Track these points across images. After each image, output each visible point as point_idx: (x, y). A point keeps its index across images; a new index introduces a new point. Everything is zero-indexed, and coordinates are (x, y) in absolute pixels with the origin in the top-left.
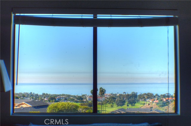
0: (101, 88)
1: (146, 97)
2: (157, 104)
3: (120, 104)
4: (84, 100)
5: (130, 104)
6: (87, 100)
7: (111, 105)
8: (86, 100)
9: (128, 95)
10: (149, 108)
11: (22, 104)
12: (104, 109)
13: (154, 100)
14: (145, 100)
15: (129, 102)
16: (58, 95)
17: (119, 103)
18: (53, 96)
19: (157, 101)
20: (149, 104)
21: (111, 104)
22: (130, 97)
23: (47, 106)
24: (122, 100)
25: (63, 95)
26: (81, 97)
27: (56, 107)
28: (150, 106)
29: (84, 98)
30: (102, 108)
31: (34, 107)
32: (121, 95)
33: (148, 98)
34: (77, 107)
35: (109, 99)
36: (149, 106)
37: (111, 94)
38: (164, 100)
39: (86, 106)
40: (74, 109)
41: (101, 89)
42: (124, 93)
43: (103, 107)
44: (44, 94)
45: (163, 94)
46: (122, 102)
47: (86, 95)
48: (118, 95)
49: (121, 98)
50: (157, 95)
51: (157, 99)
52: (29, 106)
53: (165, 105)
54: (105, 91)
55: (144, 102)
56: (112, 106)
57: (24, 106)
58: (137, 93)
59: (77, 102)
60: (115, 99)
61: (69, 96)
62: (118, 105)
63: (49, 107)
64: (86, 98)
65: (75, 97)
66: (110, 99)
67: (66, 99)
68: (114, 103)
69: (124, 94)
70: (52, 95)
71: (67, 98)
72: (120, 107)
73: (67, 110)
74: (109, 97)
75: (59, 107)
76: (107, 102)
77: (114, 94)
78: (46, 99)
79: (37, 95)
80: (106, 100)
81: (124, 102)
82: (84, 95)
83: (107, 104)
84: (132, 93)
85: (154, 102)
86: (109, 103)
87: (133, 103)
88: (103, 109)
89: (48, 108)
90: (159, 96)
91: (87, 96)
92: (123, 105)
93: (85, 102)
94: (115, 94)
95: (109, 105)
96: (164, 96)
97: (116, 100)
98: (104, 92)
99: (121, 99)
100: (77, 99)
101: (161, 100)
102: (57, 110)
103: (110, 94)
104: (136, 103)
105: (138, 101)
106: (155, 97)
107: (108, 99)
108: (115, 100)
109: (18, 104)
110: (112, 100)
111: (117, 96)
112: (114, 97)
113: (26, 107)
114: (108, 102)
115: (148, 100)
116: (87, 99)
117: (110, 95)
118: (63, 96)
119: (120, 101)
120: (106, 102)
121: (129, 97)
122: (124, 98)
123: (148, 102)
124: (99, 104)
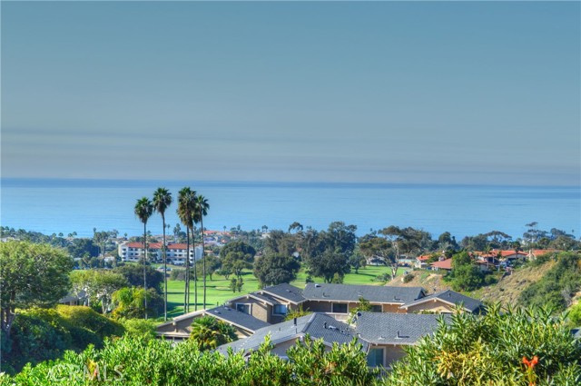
1: (395, 245)
2: (448, 275)
3: (272, 273)
4: (106, 260)
5: (319, 275)
6: (118, 258)
7: (234, 281)
8: (112, 258)
9: (313, 237)
12: (200, 300)
13: (436, 259)
14: (391, 261)
15: (315, 263)
17: (268, 272)
19: (449, 264)
20: (409, 278)
21: (233, 276)
22: (322, 248)
24: (283, 259)
26: (90, 242)
29: (106, 250)
30: (187, 294)
32: (277, 236)
33: (405, 248)
35: (224, 254)
36: (410, 285)
37: (235, 232)
38: (482, 259)
42: (296, 225)
43: (192, 291)
46: (284, 268)
48: (265, 236)
49: (279, 248)
50: (446, 237)
51: (449, 256)
53: (484, 284)
54: (206, 206)
55: (385, 270)
56: (236, 285)
58: (354, 227)
60: (253, 252)
62: (265, 280)
64: (114, 248)
66: (230, 255)
68: (245, 270)
69: (293, 232)
74: (221, 246)
76: (213, 269)
77: (245, 234)
80: (209, 260)
81: (294, 266)
82: (106, 235)
83: (215, 276)
84: (332, 226)
85: (436, 265)
86: (224, 273)
87: (332, 270)
88: (192, 300)
90: (455, 243)
91: (121, 240)
92: (289, 278)
93: (110, 266)
94: (253, 234)
95: (223, 282)
96: (480, 243)
97: (256, 257)
98: (197, 210)
99: (280, 254)
100: (71, 249)
101: (468, 260)
103: (228, 231)
104: (347, 271)
105: (359, 264)
106: (435, 246)
107: (217, 253)
108: (252, 260)
110: (236, 257)
111: (261, 244)
112: (248, 243)
114: (218, 265)
115: (402, 261)
116: (120, 253)
117: (227, 237)
119: (274, 260)
120: (209, 264)
121: (316, 243)
122: (294, 250)
123: (402, 272)
124: (176, 275)
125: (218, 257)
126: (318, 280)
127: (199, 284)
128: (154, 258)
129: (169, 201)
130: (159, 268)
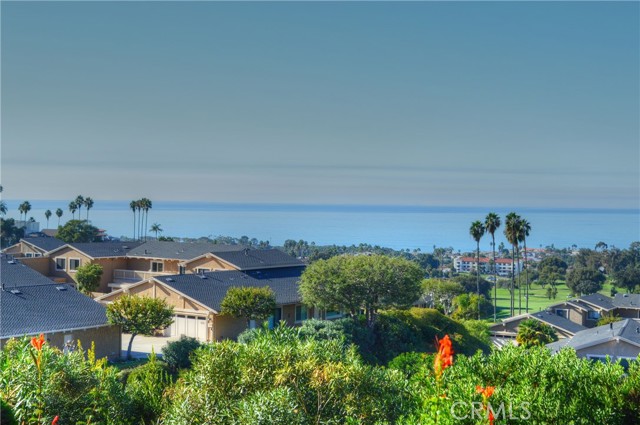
0: (514, 215)
3: (582, 284)
4: (444, 271)
5: (623, 286)
6: (454, 270)
7: (550, 290)
8: (449, 270)
9: (616, 254)
11: (203, 260)
12: (524, 305)
15: (618, 278)
17: (578, 283)
21: (548, 286)
22: (623, 264)
23: (298, 269)
24: (591, 273)
26: (431, 257)
27: (335, 273)
29: (443, 262)
30: (512, 300)
31: (250, 273)
32: (585, 254)
35: (540, 268)
37: (550, 249)
40: (407, 281)
41: (513, 221)
42: (601, 244)
43: (517, 297)
46: (592, 280)
47: (451, 250)
48: (575, 253)
49: (587, 263)
52: (229, 266)
54: (529, 227)
56: (552, 294)
57: (211, 267)
60: (566, 267)
62: (576, 290)
63: (309, 272)
64: (449, 262)
65: (410, 255)
66: (545, 268)
68: (559, 281)
69: (599, 250)
74: (538, 261)
76: (532, 279)
77: (558, 251)
80: (528, 272)
81: (601, 278)
82: (444, 251)
83: (533, 285)
84: (633, 246)
86: (541, 283)
87: (633, 283)
88: (517, 305)
89: (303, 277)
91: (455, 256)
92: (596, 288)
93: (447, 276)
94: (564, 251)
95: (540, 291)
97: (568, 271)
98: (521, 231)
99: (588, 268)
102: (337, 286)
103: (544, 248)
107: (534, 266)
108: (564, 273)
109: (187, 261)
110: (551, 270)
111: (572, 259)
112: (561, 259)
113: (217, 272)
114: (536, 277)
116: (455, 266)
117: (543, 254)
119: (584, 273)
120: (528, 276)
121: (619, 259)
122: (600, 265)
124: (501, 284)
125: (536, 269)
127: (523, 291)
128: (482, 270)
129: (498, 224)
130: (487, 278)
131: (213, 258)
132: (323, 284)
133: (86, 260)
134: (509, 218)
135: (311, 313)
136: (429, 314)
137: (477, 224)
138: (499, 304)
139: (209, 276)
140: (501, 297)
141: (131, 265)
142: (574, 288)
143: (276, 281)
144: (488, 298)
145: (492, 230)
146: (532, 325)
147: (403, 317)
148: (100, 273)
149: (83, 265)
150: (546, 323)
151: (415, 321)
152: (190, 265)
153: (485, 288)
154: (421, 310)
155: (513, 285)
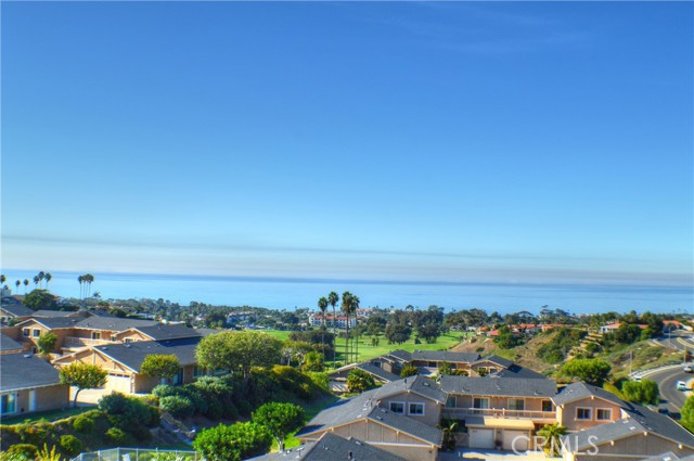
0: (348, 293)
1: (466, 321)
2: (496, 339)
3: (396, 336)
4: (302, 325)
5: (423, 337)
6: (309, 325)
7: (374, 339)
8: (306, 324)
9: (419, 314)
10: (474, 352)
11: (129, 333)
12: (354, 351)
13: (489, 330)
14: (464, 328)
15: (420, 330)
16: (233, 309)
17: (393, 335)
18: (218, 312)
19: (496, 333)
20: (474, 341)
21: (373, 336)
22: (424, 320)
23: (196, 340)
24: (402, 328)
25: (246, 308)
26: (292, 315)
27: (221, 344)
28: (478, 344)
29: (302, 319)
31: (163, 342)
32: (399, 313)
33: (472, 323)
34: (279, 345)
35: (368, 324)
36: (474, 344)
37: (375, 309)
38: (516, 330)
39: (304, 340)
40: (270, 351)
41: (347, 297)
42: (409, 306)
44: (194, 305)
45: (512, 313)
46: (403, 332)
47: (308, 309)
48: (392, 312)
49: (400, 320)
50: (496, 315)
51: (497, 327)
52: (147, 338)
53: (517, 344)
54: (358, 301)
55: (459, 334)
56: (375, 343)
57: (135, 338)
58: (442, 309)
59: (283, 328)
60: (385, 322)
61: (261, 311)
62: (392, 340)
63: (203, 342)
64: (307, 318)
65: (278, 313)
66: (372, 324)
67: (252, 320)
68: (380, 333)
69: (409, 310)
70: (216, 308)
71: (257, 317)
72: (397, 347)
73: (251, 352)
74: (367, 317)
75: (229, 344)
76: (362, 332)
77: (381, 311)
78: (198, 319)
79: (176, 306)
80: (360, 326)
81: (409, 331)
82: (302, 311)
83: (363, 336)
84: (430, 308)
85: (489, 334)
86: (368, 335)
87: (430, 335)
88: (349, 351)
89: (199, 346)
90: (501, 319)
91: (310, 314)
92: (405, 339)
93: (304, 329)
94: (385, 311)
95: (368, 340)
96: (515, 319)
97: (387, 325)
99: (401, 324)
100: (283, 319)
101: (507, 330)
102: (222, 354)
103: (371, 309)
104: (439, 335)
105: (445, 330)
106: (489, 320)
107: (364, 322)
108: (385, 327)
109: (119, 332)
110: (376, 325)
111: (390, 316)
112: (382, 317)
113: (139, 343)
114: (366, 330)
115: (470, 328)
116: (310, 321)
117: (370, 313)
118: (245, 310)
119: (397, 328)
120: (360, 330)
121: (421, 318)
122: (408, 321)
123: (471, 335)
124: (341, 335)
125: (365, 324)
126: (423, 341)
127: (354, 340)
128: (329, 325)
129: (337, 299)
130: (331, 331)
131: (135, 332)
132: (213, 352)
133: (45, 329)
134: (345, 295)
135: (204, 372)
136: (286, 370)
137: (323, 300)
138: (338, 350)
139: (133, 345)
140: (340, 345)
141: (78, 334)
142: (390, 339)
143: (179, 348)
144: (332, 346)
145: (333, 304)
146: (357, 374)
147: (268, 374)
148: (55, 340)
149: (43, 334)
150: (367, 372)
151: (276, 375)
152: (119, 337)
153: (329, 338)
154: (282, 367)
155: (349, 336)
